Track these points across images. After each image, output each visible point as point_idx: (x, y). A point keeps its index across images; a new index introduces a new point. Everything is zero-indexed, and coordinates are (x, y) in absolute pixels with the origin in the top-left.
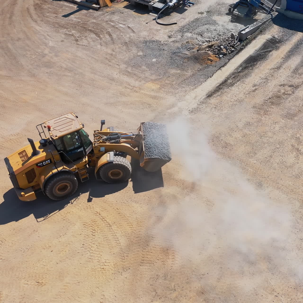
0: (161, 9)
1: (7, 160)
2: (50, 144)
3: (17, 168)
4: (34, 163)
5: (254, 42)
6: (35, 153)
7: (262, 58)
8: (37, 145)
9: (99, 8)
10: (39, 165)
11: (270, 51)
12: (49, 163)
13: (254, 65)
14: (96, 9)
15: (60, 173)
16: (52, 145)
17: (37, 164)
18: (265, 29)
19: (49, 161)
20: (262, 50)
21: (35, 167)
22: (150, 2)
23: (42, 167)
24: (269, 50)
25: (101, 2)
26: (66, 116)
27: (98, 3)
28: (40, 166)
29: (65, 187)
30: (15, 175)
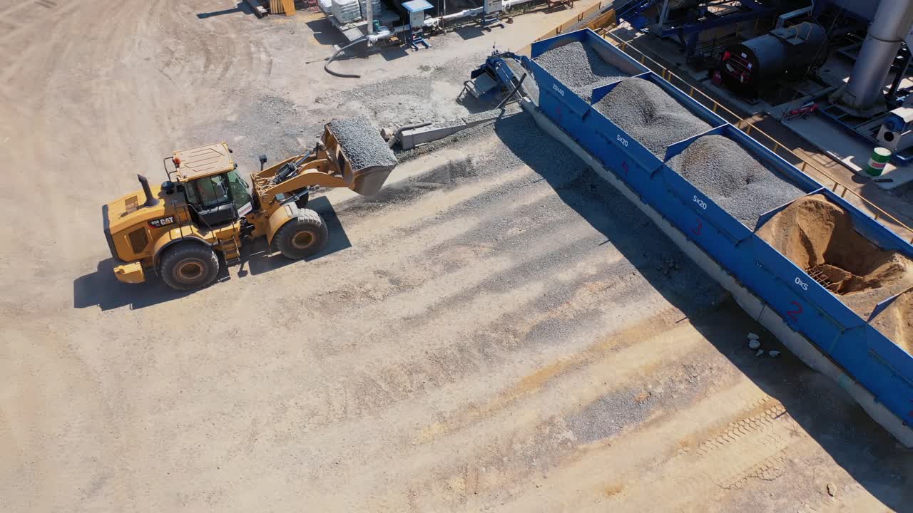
0: (351, 42)
1: (105, 209)
2: (179, 191)
3: (117, 224)
4: (143, 220)
5: (423, 158)
6: (150, 202)
7: (404, 199)
8: (155, 191)
9: (264, 14)
10: (153, 223)
11: (433, 189)
12: (172, 223)
13: (378, 208)
14: (260, 16)
15: (185, 242)
16: (182, 193)
17: (149, 222)
18: (465, 138)
19: (171, 218)
20: (421, 181)
21: (146, 226)
22: (344, 24)
23: (159, 229)
24: (434, 185)
25: (273, 5)
26: (213, 147)
27: (267, 6)
28: (154, 226)
29: (196, 270)
30: (111, 235)
